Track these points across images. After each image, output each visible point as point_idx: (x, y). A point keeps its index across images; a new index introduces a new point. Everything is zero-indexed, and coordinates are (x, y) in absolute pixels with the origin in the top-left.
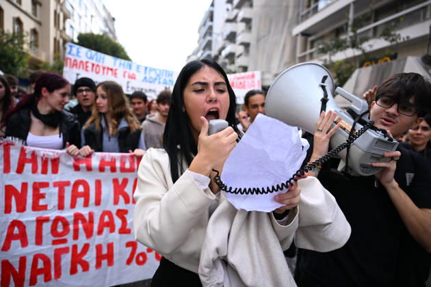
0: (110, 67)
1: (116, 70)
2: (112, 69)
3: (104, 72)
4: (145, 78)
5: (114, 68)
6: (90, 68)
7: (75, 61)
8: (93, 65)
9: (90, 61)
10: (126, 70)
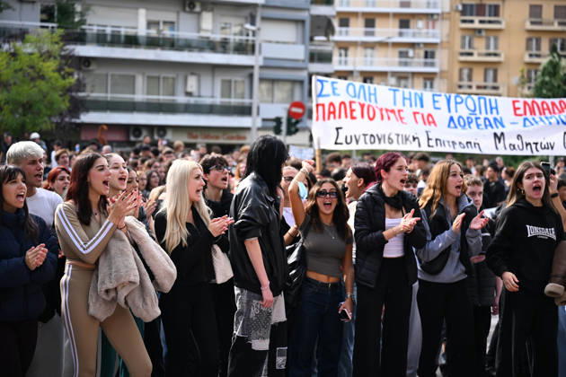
0: (390, 108)
1: (399, 111)
2: (393, 111)
3: (382, 118)
4: (451, 119)
5: (396, 109)
6: (357, 113)
7: (331, 104)
8: (362, 106)
9: (356, 100)
10: (415, 109)
